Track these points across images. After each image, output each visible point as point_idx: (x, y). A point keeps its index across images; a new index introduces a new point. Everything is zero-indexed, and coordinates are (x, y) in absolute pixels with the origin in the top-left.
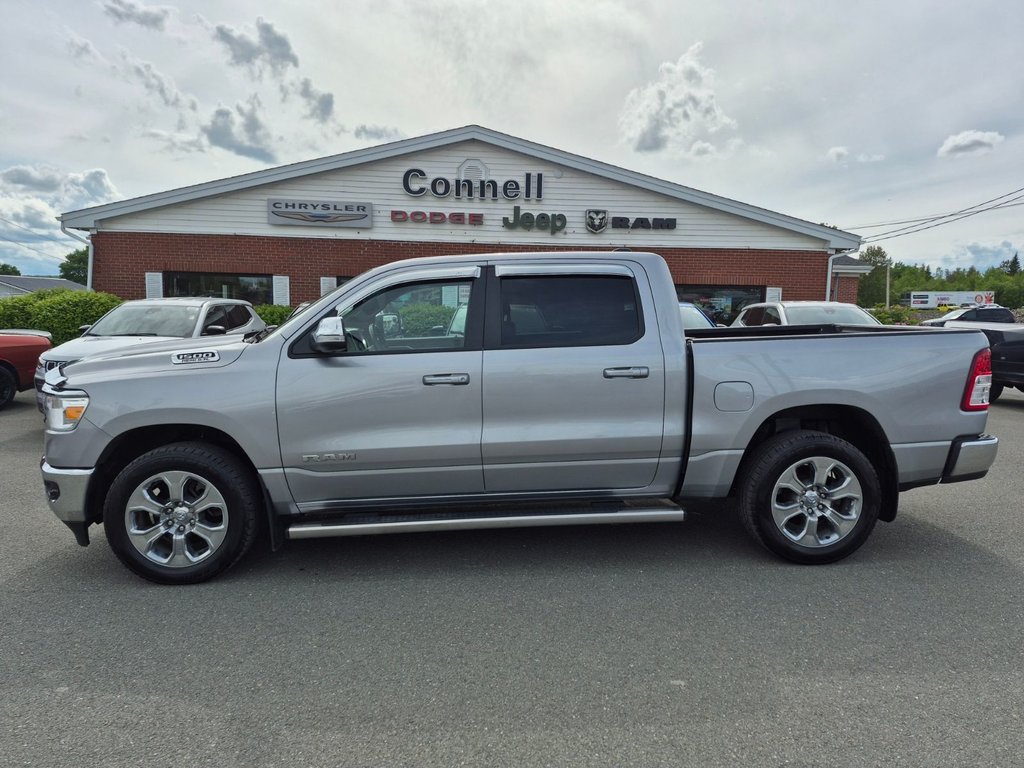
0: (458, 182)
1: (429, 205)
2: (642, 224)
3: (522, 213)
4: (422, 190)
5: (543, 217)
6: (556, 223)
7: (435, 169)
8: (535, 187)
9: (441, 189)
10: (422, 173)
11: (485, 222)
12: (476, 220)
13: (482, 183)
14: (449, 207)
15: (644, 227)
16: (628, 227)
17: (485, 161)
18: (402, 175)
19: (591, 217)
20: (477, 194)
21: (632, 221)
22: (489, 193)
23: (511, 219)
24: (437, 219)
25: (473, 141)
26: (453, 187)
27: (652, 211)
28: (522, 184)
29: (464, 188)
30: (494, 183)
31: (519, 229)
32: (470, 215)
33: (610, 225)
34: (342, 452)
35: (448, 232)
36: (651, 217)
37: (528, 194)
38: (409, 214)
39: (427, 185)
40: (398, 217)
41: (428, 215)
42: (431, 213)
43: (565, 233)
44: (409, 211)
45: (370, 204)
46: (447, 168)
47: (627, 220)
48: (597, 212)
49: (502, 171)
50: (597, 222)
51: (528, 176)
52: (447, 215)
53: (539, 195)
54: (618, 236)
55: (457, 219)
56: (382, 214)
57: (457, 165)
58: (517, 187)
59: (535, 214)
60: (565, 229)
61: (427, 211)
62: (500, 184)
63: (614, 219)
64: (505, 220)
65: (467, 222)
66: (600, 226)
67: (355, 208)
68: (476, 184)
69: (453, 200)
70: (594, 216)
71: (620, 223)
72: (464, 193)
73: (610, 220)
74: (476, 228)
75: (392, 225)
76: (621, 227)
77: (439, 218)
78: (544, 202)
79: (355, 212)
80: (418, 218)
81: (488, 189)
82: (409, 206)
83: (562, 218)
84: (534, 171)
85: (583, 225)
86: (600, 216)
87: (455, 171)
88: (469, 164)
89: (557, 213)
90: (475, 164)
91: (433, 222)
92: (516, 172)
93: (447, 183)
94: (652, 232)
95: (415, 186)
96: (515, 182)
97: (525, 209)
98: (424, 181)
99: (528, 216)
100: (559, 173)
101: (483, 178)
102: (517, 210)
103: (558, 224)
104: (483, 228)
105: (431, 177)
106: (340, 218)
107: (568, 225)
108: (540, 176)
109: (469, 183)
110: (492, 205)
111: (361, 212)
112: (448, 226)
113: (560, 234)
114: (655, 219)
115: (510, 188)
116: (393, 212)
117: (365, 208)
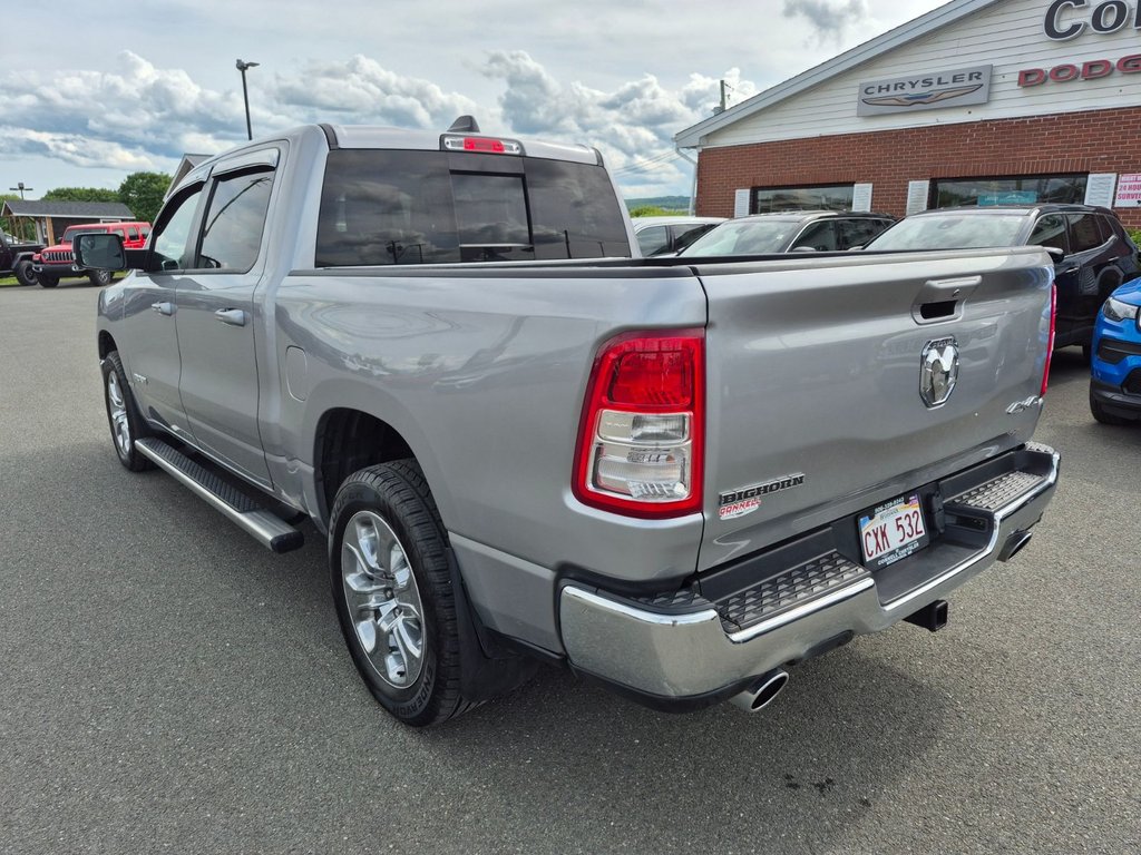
1: (1085, 51)
4: (1076, 28)
9: (1109, 20)
14: (1118, 49)
18: (1047, 10)
24: (1095, 72)
26: (1132, 12)
38: (1048, 71)
39: (1087, 16)
40: (1029, 79)
41: (1081, 67)
42: (1085, 64)
44: (1049, 67)
45: (989, 66)
52: (1115, 63)
55: (1133, 66)
56: (1006, 79)
61: (1081, 61)
67: (967, 77)
69: (1129, 34)
75: (1020, 93)
79: (967, 83)
80: (1063, 75)
82: (1053, 59)
91: (1088, 78)
95: (1064, 23)
98: (1080, 15)
105: (1095, 3)
106: (944, 95)
111: (975, 82)
112: (1117, 81)
116: (1021, 73)
117: (980, 74)
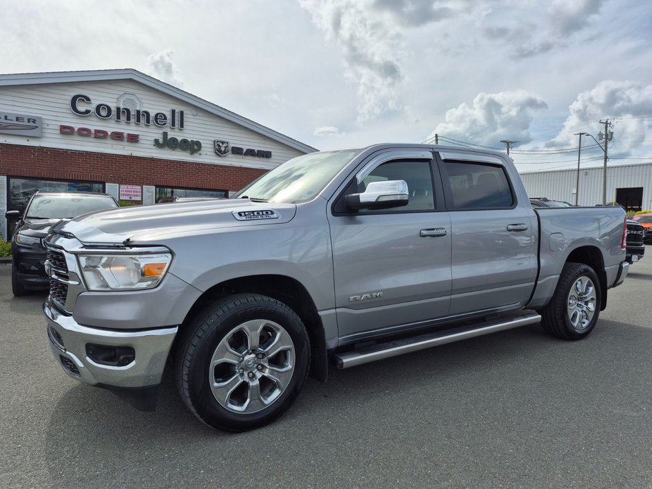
0: (118, 109)
1: (94, 124)
2: (251, 153)
3: (169, 137)
4: (88, 112)
5: (185, 141)
6: (194, 147)
7: (98, 97)
8: (178, 120)
9: (103, 111)
10: (88, 99)
11: (141, 141)
12: (133, 139)
13: (138, 112)
14: (111, 127)
15: (252, 155)
16: (242, 154)
17: (139, 96)
18: (70, 98)
19: (219, 145)
20: (133, 120)
21: (245, 150)
22: (143, 120)
23: (161, 141)
24: (101, 135)
25: (131, 81)
26: (114, 112)
27: (257, 145)
28: (169, 116)
29: (123, 114)
30: (147, 114)
31: (167, 148)
32: (129, 134)
33: (230, 152)
34: (377, 292)
35: (110, 146)
36: (256, 149)
37: (173, 124)
38: (76, 129)
39: (92, 107)
40: (66, 131)
41: (93, 131)
42: (96, 131)
43: (200, 154)
44: (76, 127)
45: (41, 118)
46: (110, 98)
47: (242, 149)
48: (223, 143)
49: (154, 106)
50: (223, 149)
51: (173, 112)
52: (109, 133)
53: (182, 126)
54: (236, 160)
55: (118, 136)
56: (50, 127)
57: (117, 96)
58: (165, 118)
59: (179, 139)
60: (201, 152)
61: (93, 128)
62: (152, 115)
63: (233, 148)
64: (156, 141)
65: (126, 139)
66: (225, 152)
67: (26, 120)
68: (133, 113)
69: (113, 122)
70: (221, 145)
71: (237, 151)
72: (123, 118)
73: (231, 149)
74: (133, 144)
75: (60, 136)
76: (238, 153)
77: (102, 135)
78: (185, 131)
79: (26, 123)
80: (84, 133)
81: (142, 117)
82: (77, 123)
83: (198, 144)
84: (178, 108)
85: (213, 150)
86: (225, 145)
87: (115, 100)
88: (127, 96)
89: (195, 140)
90: (133, 97)
91: (96, 137)
92: (165, 108)
93: (109, 109)
94: (257, 158)
95: (81, 107)
96: (164, 115)
97: (171, 135)
98: (88, 105)
99: (174, 140)
100: (195, 113)
101: (138, 109)
102: (165, 134)
103: (196, 147)
104: (138, 145)
105: (95, 103)
106: (10, 127)
107: (202, 149)
108: (182, 113)
109: (128, 111)
110: (145, 129)
111: (31, 124)
112: (109, 142)
113: (196, 155)
114: (258, 151)
115: (160, 119)
116: (61, 126)
117: (35, 120)
